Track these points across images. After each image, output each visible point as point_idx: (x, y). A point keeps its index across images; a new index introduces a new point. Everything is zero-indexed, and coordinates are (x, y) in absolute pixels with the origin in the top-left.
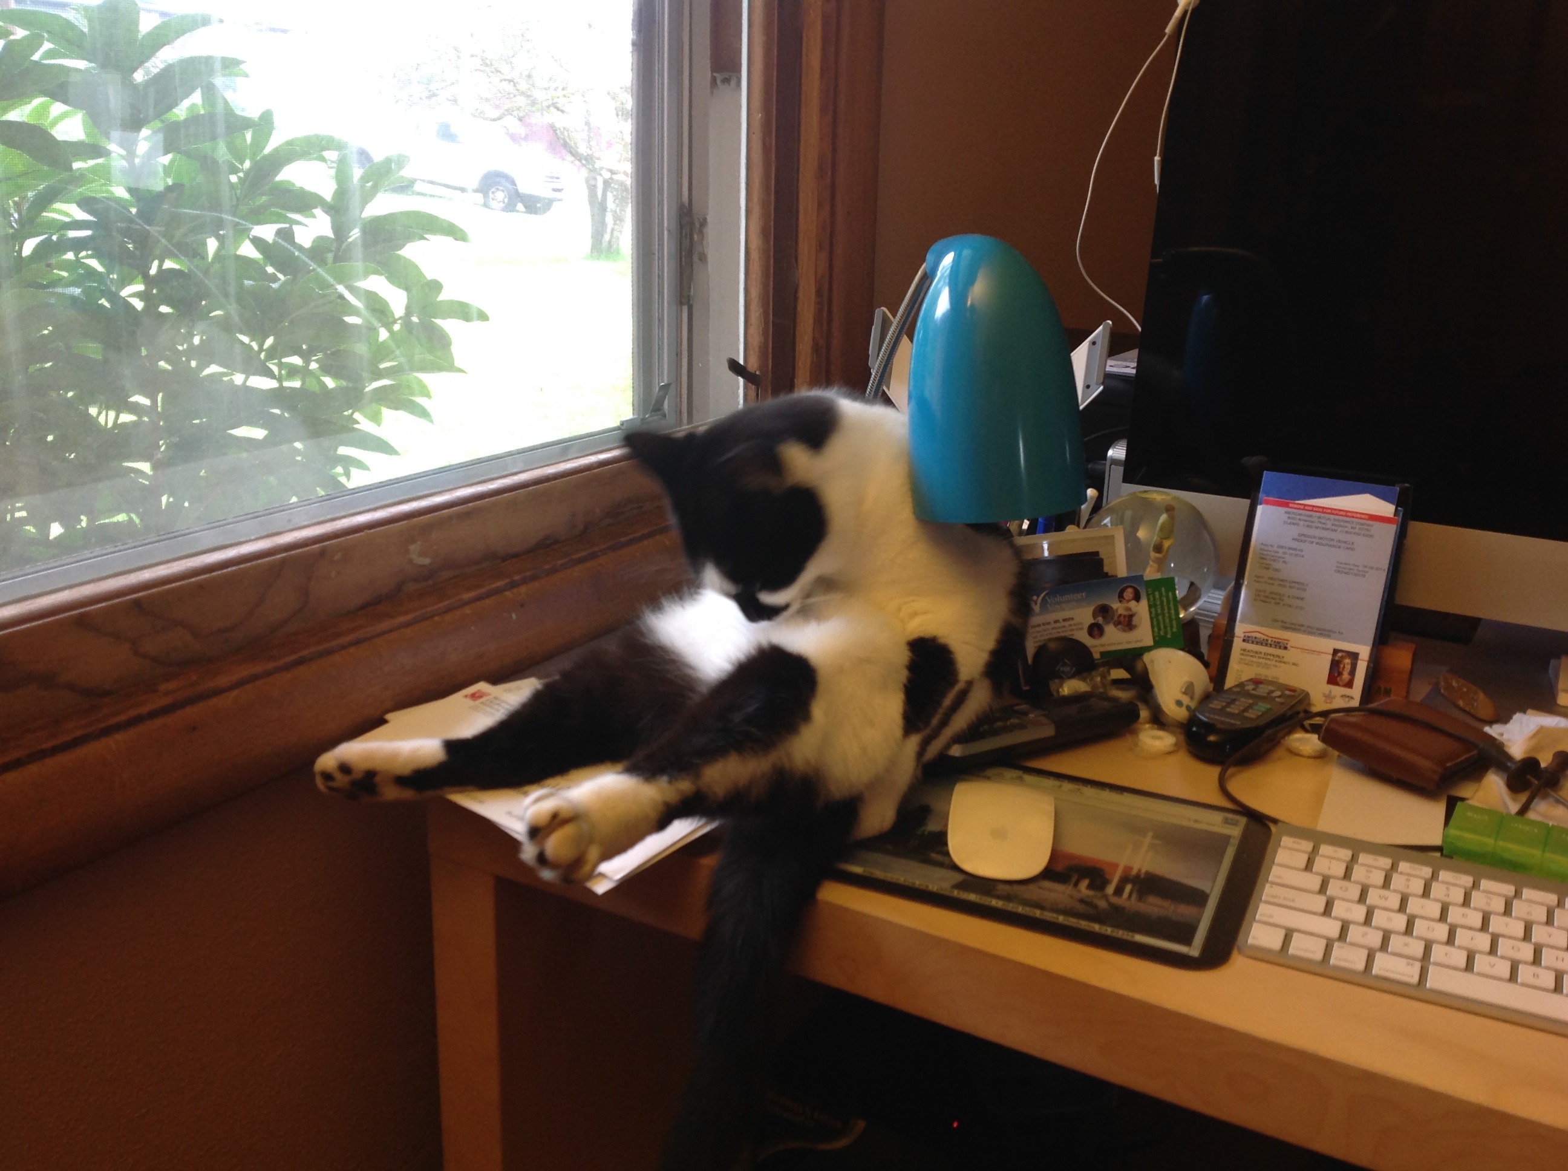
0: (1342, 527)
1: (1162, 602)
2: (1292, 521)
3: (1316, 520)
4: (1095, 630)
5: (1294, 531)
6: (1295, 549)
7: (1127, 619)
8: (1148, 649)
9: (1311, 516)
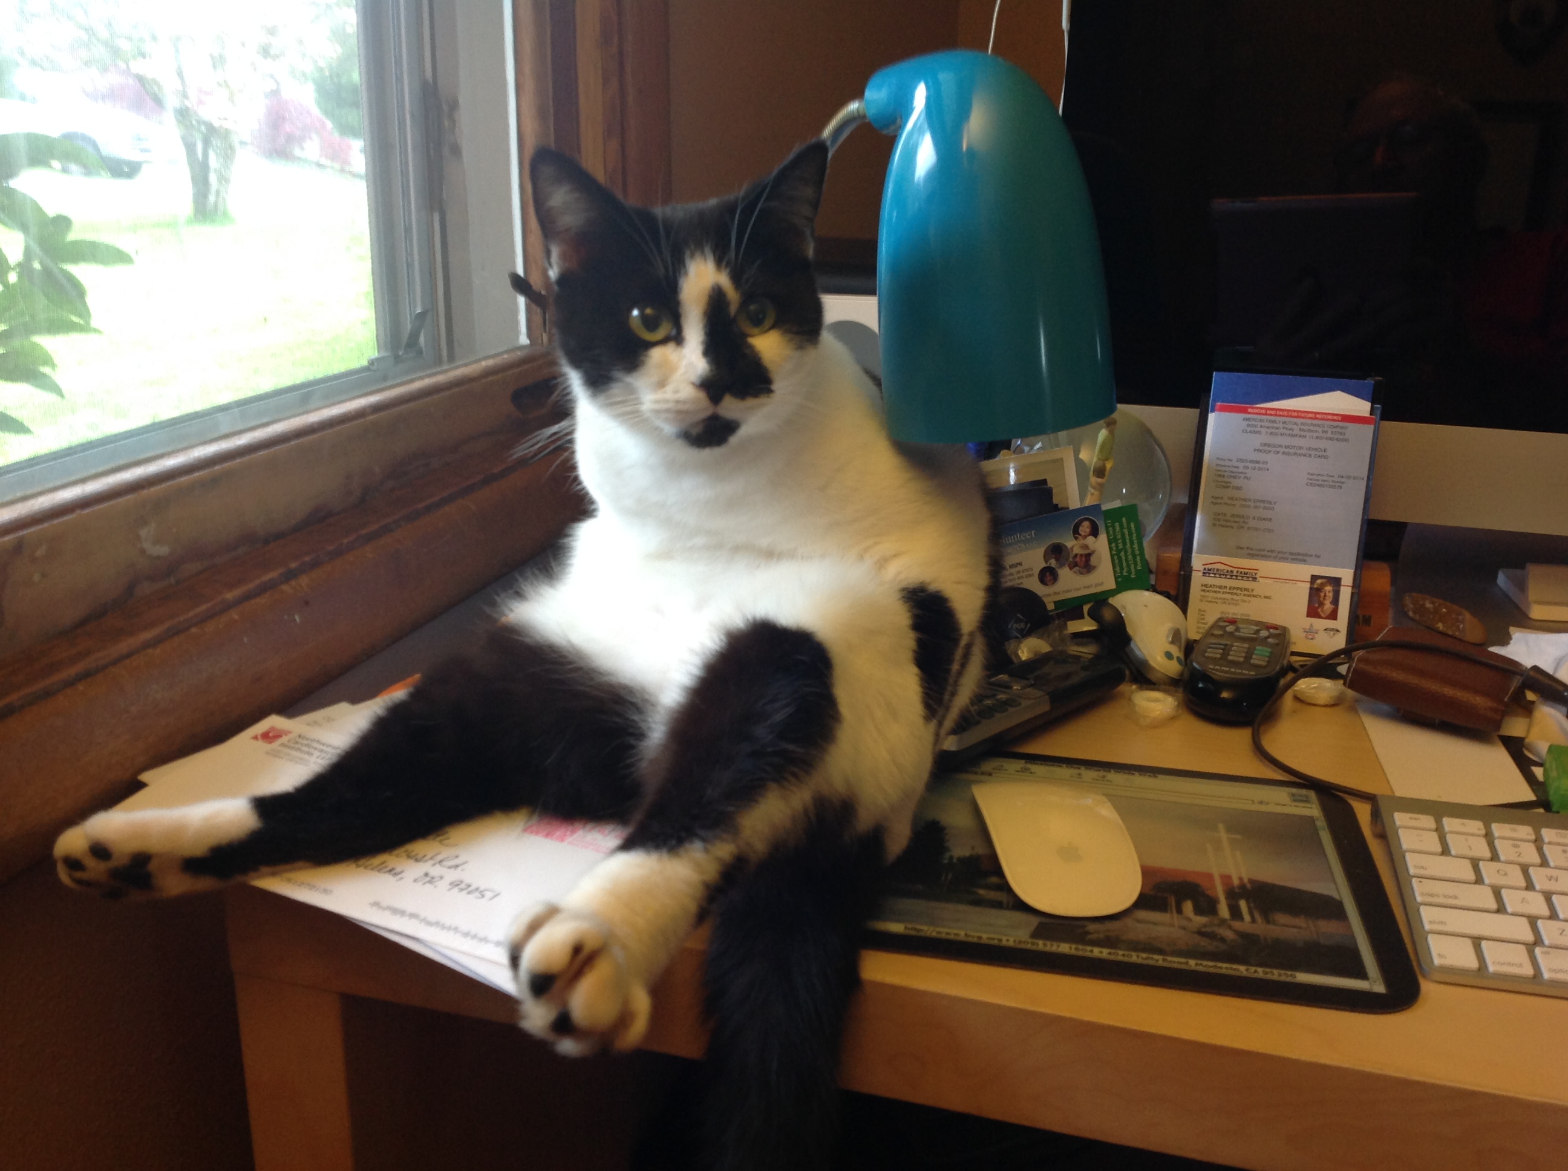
0: (1312, 431)
1: (1123, 535)
2: (1252, 429)
3: (1281, 425)
4: (1048, 575)
5: (1257, 441)
6: (1258, 462)
7: (1084, 559)
8: (1113, 593)
9: (1274, 422)
